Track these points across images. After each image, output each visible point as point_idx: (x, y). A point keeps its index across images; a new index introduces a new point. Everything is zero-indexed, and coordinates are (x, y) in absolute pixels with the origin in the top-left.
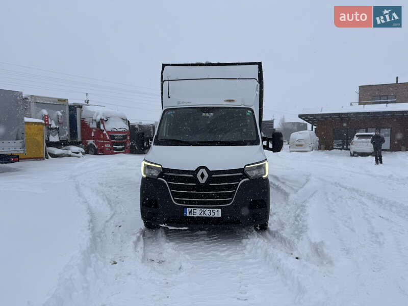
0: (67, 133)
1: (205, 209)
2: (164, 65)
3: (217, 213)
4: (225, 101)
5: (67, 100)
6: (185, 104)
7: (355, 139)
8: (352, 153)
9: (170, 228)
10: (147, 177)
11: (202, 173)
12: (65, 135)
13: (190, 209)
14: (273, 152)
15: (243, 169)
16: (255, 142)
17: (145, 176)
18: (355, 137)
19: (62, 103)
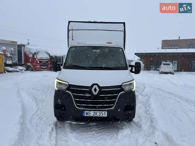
0: (16, 59)
1: (97, 112)
2: (69, 22)
3: (104, 114)
4: (106, 43)
5: (17, 42)
6: (82, 44)
7: (162, 65)
8: (160, 72)
9: (73, 123)
10: (58, 90)
11: (95, 88)
12: (15, 61)
13: (87, 112)
14: (135, 74)
15: (121, 85)
16: (125, 68)
17: (57, 89)
18: (162, 64)
19: (13, 44)
